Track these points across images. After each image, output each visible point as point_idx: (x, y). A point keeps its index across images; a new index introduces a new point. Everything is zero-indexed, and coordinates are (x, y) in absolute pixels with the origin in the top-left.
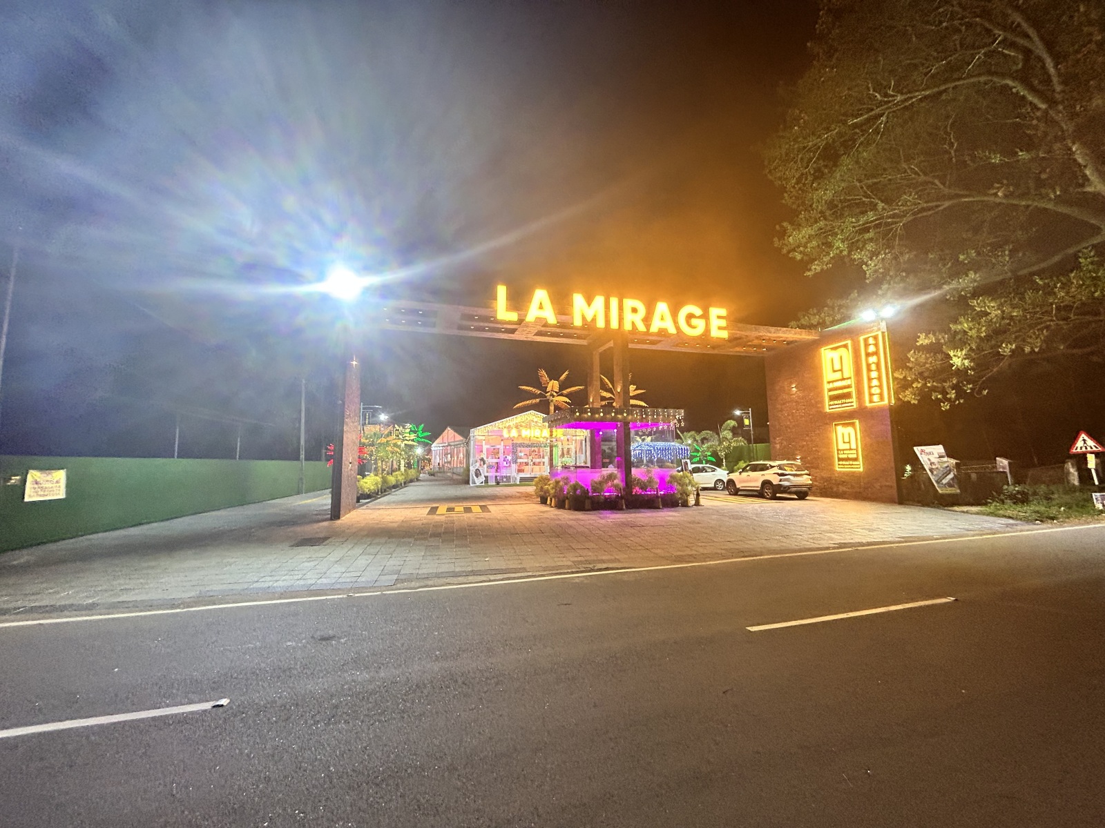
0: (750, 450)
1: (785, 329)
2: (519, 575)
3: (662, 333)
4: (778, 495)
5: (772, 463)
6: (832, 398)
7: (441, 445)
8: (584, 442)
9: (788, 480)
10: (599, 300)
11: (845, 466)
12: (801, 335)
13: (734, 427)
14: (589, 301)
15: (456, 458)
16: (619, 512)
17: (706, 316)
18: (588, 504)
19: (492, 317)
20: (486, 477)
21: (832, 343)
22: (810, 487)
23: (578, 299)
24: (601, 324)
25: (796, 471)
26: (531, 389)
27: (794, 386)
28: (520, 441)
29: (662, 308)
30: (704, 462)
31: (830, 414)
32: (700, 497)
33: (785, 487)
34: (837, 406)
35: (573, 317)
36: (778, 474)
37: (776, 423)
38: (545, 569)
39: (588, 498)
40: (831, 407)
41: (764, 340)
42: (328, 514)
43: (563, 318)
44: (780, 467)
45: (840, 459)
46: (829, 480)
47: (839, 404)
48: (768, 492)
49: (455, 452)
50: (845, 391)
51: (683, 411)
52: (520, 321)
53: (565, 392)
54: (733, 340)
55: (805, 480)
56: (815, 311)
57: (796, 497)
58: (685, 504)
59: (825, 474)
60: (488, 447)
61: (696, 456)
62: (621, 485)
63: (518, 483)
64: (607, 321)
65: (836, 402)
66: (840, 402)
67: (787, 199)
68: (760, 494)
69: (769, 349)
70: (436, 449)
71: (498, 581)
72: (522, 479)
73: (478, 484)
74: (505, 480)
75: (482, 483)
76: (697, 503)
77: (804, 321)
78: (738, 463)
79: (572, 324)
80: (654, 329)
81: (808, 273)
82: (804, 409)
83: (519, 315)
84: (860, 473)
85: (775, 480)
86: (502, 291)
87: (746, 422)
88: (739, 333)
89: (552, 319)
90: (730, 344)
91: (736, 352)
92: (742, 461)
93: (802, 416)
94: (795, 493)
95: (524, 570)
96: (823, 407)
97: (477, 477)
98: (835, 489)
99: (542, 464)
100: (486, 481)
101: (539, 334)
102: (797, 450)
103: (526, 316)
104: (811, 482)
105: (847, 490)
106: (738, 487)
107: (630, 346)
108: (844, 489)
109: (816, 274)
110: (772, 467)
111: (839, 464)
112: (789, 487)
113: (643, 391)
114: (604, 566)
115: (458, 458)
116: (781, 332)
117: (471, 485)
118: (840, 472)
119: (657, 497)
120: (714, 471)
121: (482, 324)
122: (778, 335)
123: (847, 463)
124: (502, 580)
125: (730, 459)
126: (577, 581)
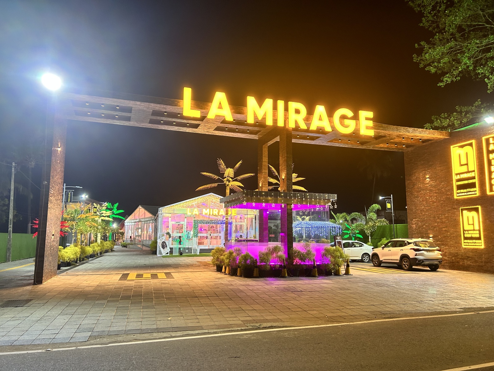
0: (391, 230)
1: (421, 129)
2: (197, 332)
3: (321, 131)
4: (413, 267)
5: (410, 241)
6: (460, 187)
7: (133, 221)
8: (254, 220)
9: (421, 255)
10: (268, 102)
11: (470, 244)
12: (434, 134)
13: (378, 210)
14: (260, 103)
15: (145, 232)
16: (282, 279)
17: (356, 117)
18: (256, 272)
19: (179, 114)
20: (171, 249)
21: (460, 143)
22: (440, 261)
23: (251, 101)
24: (269, 122)
25: (428, 247)
26: (211, 175)
27: (427, 176)
28: (201, 218)
29: (320, 110)
30: (353, 238)
31: (457, 200)
32: (350, 268)
33: (420, 260)
34: (463, 194)
35: (247, 116)
36: (414, 249)
37: (414, 208)
38: (219, 327)
39: (257, 267)
40: (458, 195)
41: (403, 138)
42: (32, 280)
43: (239, 117)
44: (416, 244)
45: (466, 238)
46: (456, 255)
47: (464, 192)
48: (405, 264)
49: (145, 227)
50: (470, 181)
51: (336, 195)
52: (203, 118)
53: (239, 178)
54: (377, 137)
55: (436, 254)
56: (446, 116)
57: (429, 269)
58: (337, 274)
59: (453, 250)
60: (174, 223)
61: (347, 234)
62: (284, 256)
63: (198, 254)
64: (275, 121)
65: (462, 191)
66: (465, 191)
67: (424, 23)
68: (398, 266)
69: (408, 146)
70: (129, 224)
71: (178, 337)
72: (202, 251)
73: (164, 254)
74: (187, 251)
75: (167, 253)
76: (347, 273)
77: (436, 124)
78: (381, 240)
79: (246, 121)
80: (313, 127)
81: (441, 84)
82: (436, 196)
83: (202, 113)
84: (482, 250)
85: (412, 255)
86: (187, 92)
87: (389, 206)
88: (383, 132)
89: (229, 117)
90: (375, 141)
91: (381, 148)
92: (385, 239)
93: (434, 202)
94: (429, 266)
95: (201, 328)
96: (452, 194)
97: (164, 249)
98: (461, 263)
99: (219, 237)
100: (171, 252)
101: (218, 129)
102: (430, 229)
103: (207, 114)
104: (441, 257)
105: (471, 264)
106: (381, 259)
107: (294, 141)
108: (469, 263)
109: (447, 85)
110: (409, 243)
111: (464, 243)
112: (423, 261)
113: (303, 179)
114: (269, 324)
115: (147, 232)
116: (417, 132)
117: (158, 255)
118: (465, 248)
119: (314, 267)
120: (362, 246)
121: (170, 119)
122: (415, 134)
123: (471, 241)
124: (182, 336)
125: (375, 237)
126: (245, 337)
